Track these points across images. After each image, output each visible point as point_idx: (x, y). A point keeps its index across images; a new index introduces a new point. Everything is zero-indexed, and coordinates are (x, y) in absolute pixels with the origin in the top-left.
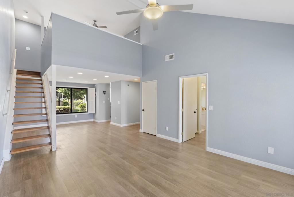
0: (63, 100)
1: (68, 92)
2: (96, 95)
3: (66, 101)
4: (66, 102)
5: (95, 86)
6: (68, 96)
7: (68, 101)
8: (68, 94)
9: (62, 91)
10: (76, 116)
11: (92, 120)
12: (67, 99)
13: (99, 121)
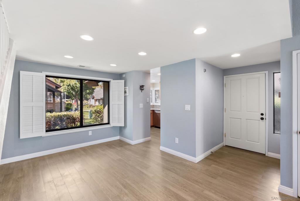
0: (67, 101)
1: (72, 91)
2: (125, 92)
3: (69, 102)
4: (69, 104)
5: (124, 76)
6: (71, 97)
7: (71, 102)
8: (72, 94)
9: (65, 90)
10: (90, 133)
11: (117, 138)
12: (71, 100)
13: (133, 142)
